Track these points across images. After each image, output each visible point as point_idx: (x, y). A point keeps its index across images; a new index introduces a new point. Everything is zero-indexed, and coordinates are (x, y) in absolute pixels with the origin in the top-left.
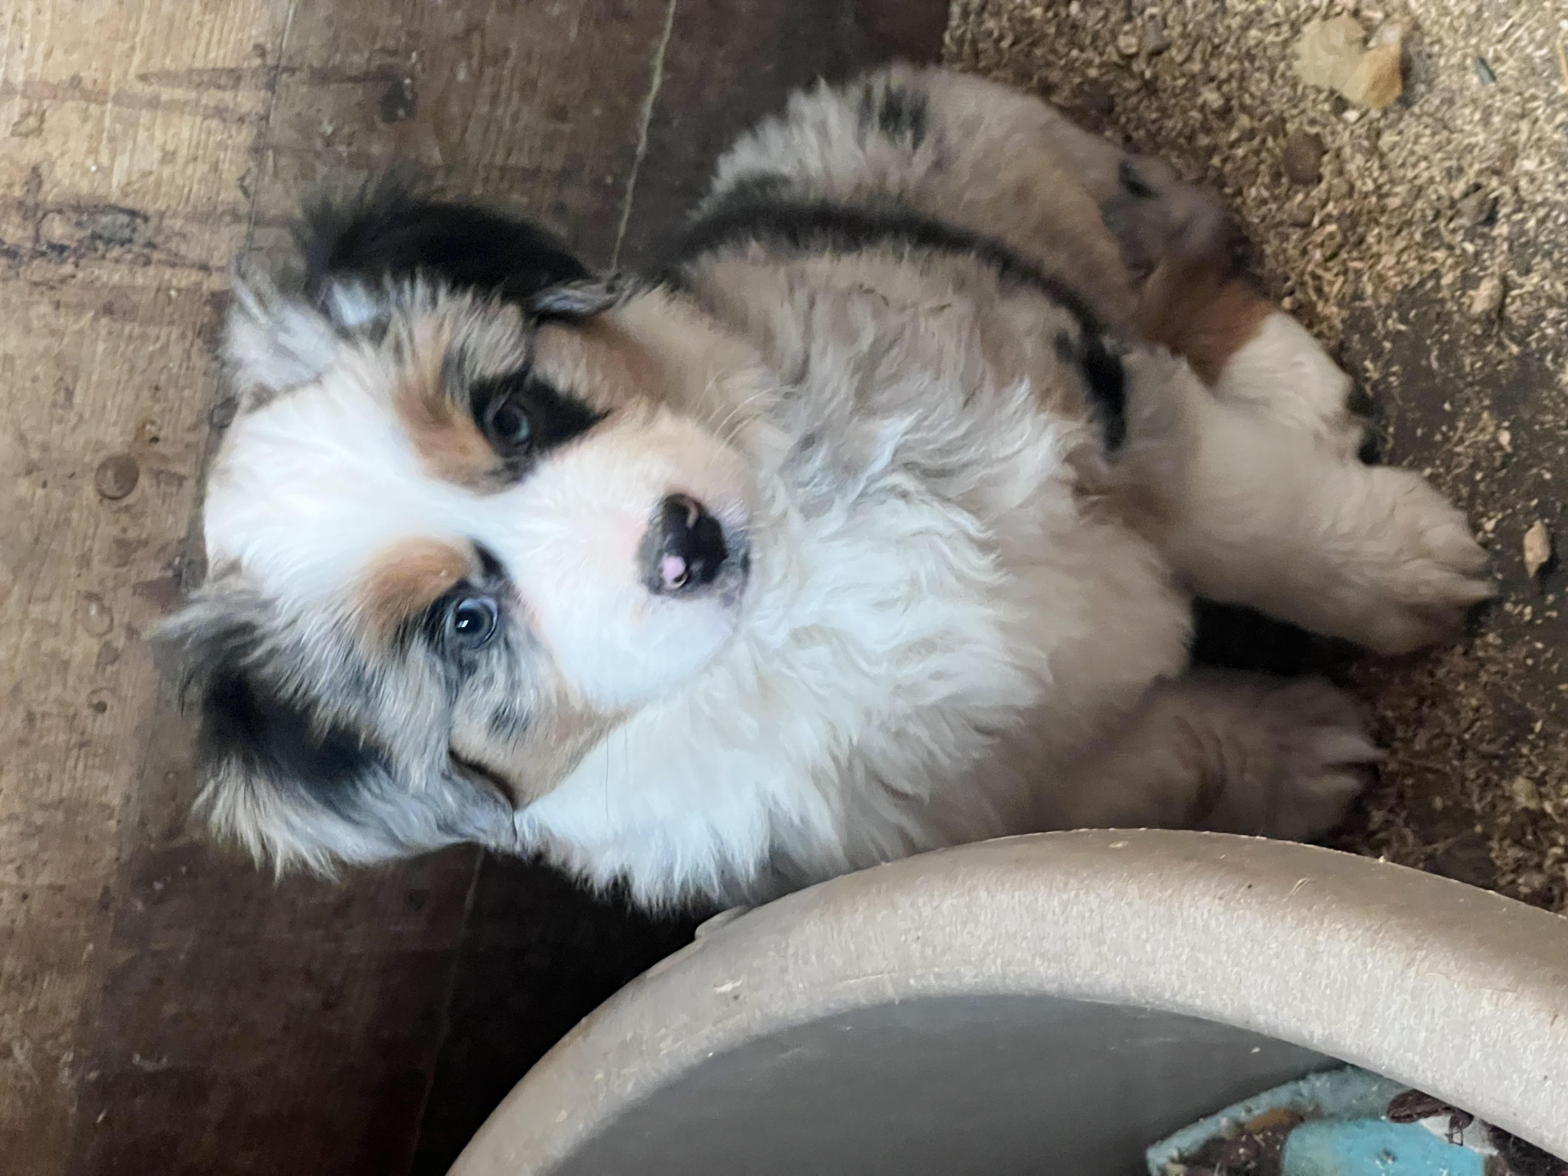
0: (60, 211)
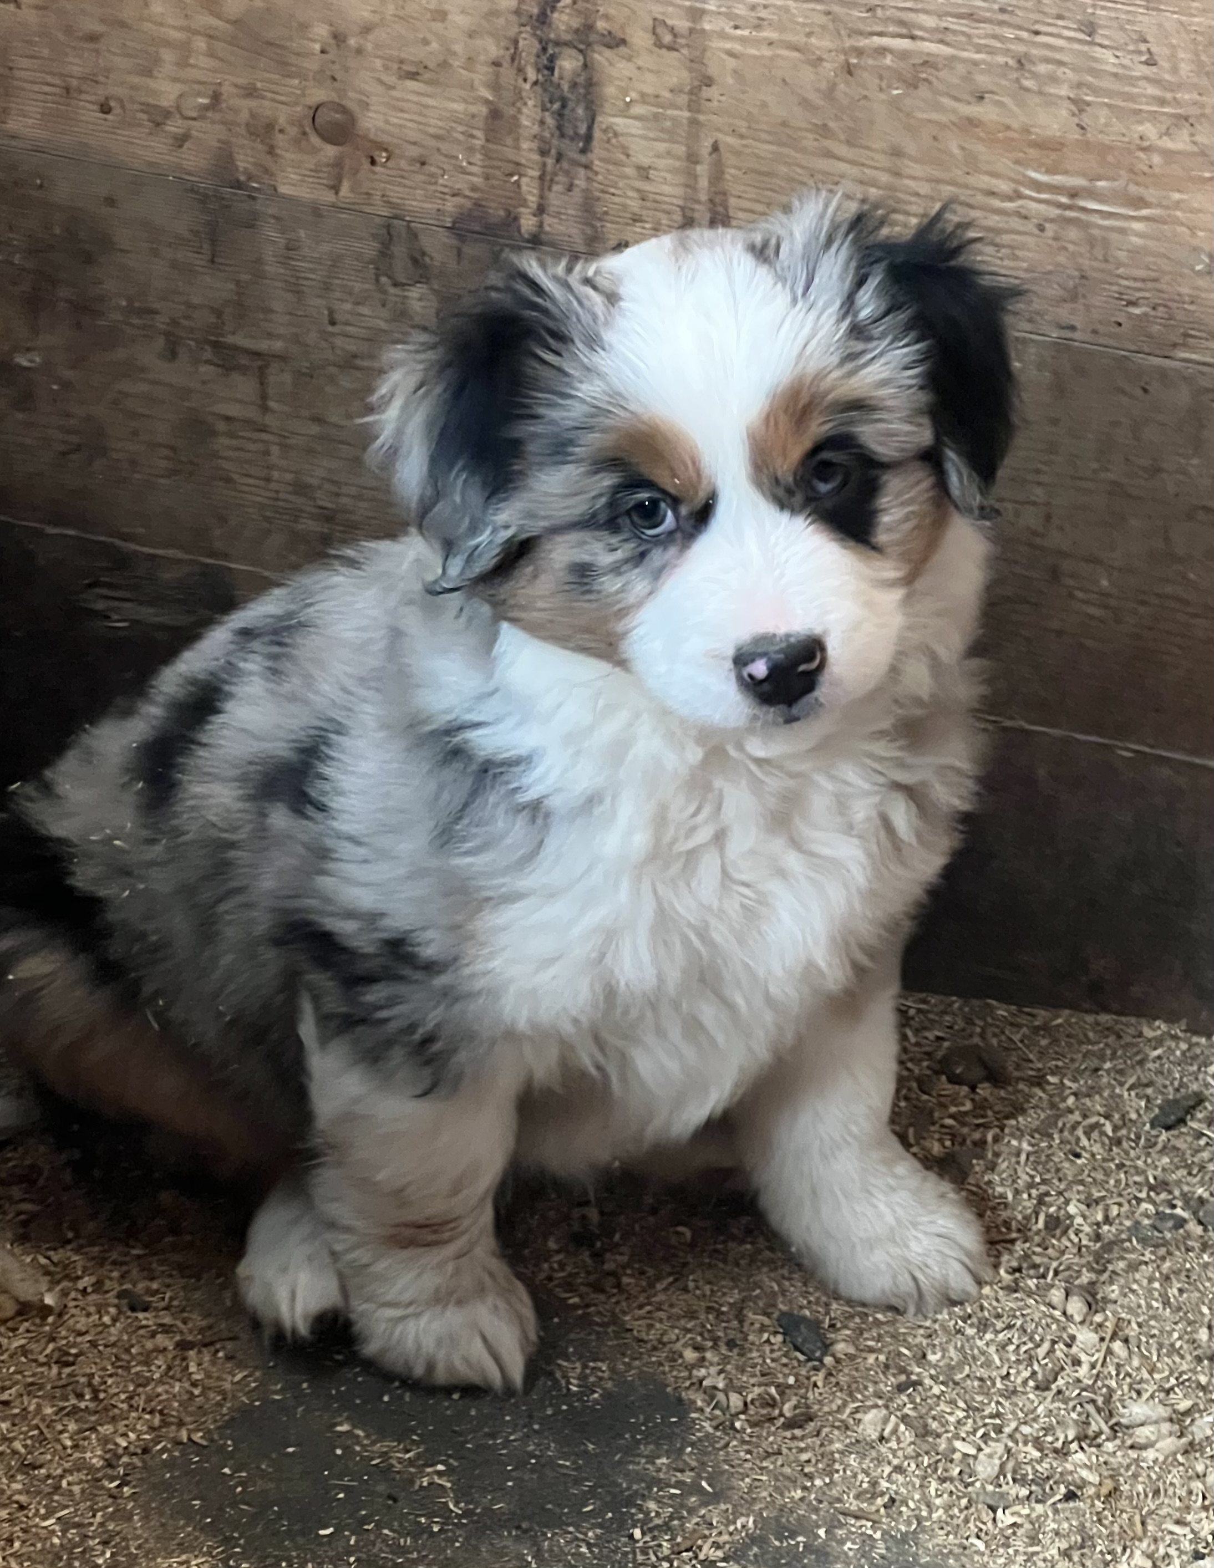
0: (585, 66)
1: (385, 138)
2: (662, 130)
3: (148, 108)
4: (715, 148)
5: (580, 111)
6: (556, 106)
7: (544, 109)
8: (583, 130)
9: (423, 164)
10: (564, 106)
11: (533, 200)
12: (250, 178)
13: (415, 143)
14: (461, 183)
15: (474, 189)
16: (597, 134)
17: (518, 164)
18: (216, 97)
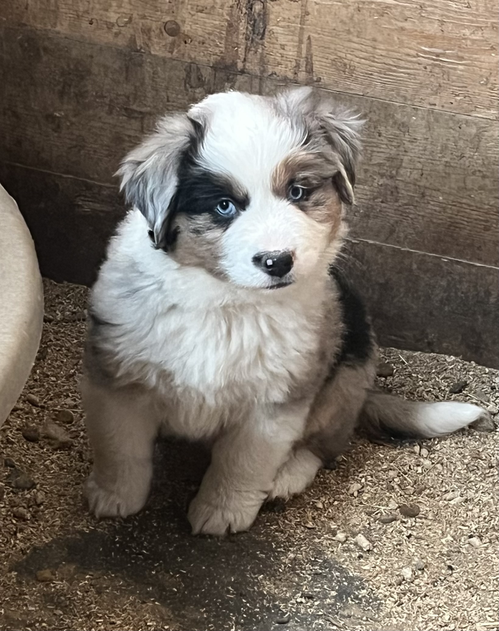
1: (190, 34)
2: (290, 31)
3: (106, 23)
4: (309, 38)
5: (261, 25)
6: (252, 23)
7: (248, 23)
8: (262, 31)
9: (203, 43)
10: (255, 22)
11: (242, 57)
12: (141, 48)
13: (201, 36)
14: (217, 51)
15: (222, 53)
16: (267, 33)
17: (237, 44)
18: (130, 19)
